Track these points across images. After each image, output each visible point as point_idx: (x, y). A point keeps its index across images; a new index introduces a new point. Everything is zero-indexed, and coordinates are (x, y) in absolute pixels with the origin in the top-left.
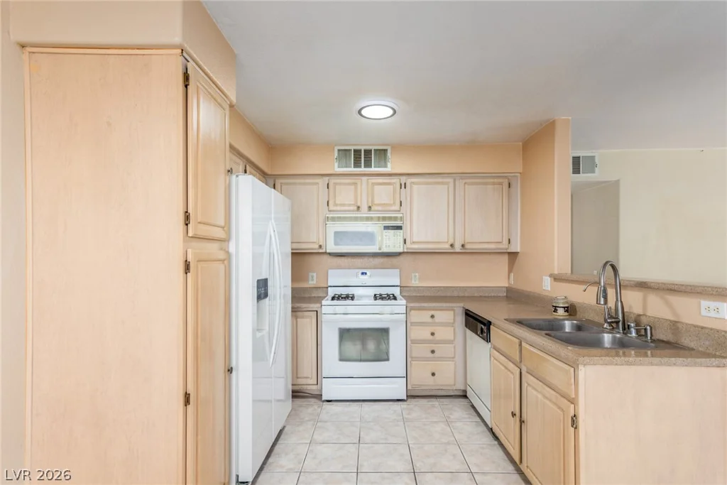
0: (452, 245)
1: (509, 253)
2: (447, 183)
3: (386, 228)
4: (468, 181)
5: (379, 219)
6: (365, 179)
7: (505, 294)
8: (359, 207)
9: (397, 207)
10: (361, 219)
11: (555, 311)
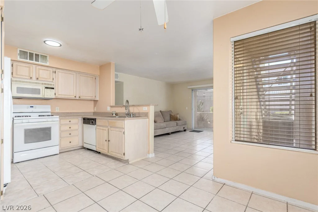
0: (75, 97)
1: (94, 100)
2: (74, 74)
3: (46, 88)
4: (81, 75)
5: (42, 84)
6: (34, 66)
7: (93, 114)
8: (31, 78)
9: (52, 80)
10: (33, 83)
11: (113, 115)
